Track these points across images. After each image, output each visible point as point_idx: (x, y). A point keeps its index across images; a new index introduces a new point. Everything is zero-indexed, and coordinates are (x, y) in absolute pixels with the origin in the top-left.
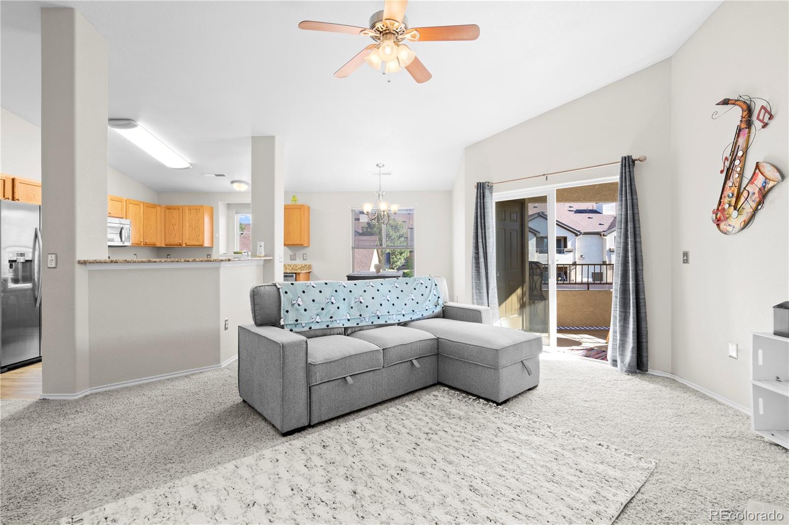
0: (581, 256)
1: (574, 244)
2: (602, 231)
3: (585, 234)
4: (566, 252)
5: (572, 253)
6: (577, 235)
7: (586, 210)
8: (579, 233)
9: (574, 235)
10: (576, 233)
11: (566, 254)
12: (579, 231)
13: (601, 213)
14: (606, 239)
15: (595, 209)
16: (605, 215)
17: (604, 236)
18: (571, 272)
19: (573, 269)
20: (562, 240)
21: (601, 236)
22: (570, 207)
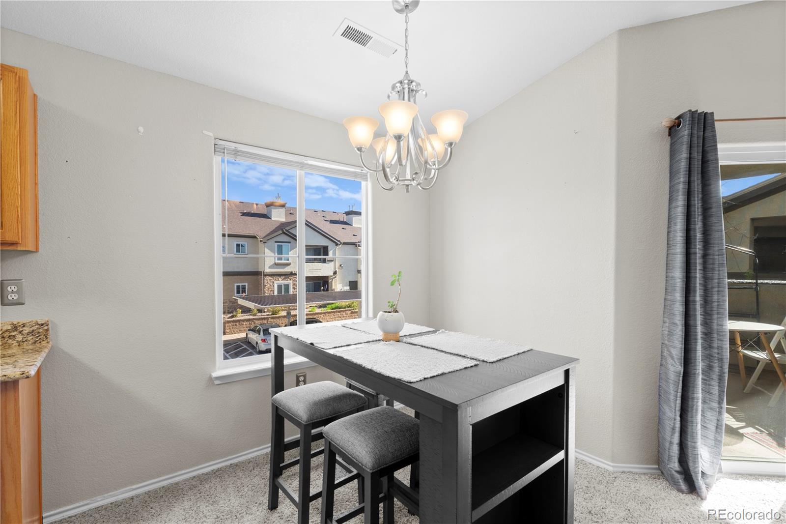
0: (340, 265)
1: (334, 254)
2: (357, 241)
3: (345, 244)
4: (328, 261)
5: (333, 262)
6: (337, 245)
7: (338, 221)
8: (339, 243)
9: (335, 244)
10: (336, 243)
11: (328, 263)
12: (339, 241)
13: (350, 225)
14: (360, 249)
15: (345, 220)
16: (355, 227)
17: (359, 246)
18: (332, 281)
19: (334, 278)
20: (320, 249)
21: (356, 246)
22: (323, 217)
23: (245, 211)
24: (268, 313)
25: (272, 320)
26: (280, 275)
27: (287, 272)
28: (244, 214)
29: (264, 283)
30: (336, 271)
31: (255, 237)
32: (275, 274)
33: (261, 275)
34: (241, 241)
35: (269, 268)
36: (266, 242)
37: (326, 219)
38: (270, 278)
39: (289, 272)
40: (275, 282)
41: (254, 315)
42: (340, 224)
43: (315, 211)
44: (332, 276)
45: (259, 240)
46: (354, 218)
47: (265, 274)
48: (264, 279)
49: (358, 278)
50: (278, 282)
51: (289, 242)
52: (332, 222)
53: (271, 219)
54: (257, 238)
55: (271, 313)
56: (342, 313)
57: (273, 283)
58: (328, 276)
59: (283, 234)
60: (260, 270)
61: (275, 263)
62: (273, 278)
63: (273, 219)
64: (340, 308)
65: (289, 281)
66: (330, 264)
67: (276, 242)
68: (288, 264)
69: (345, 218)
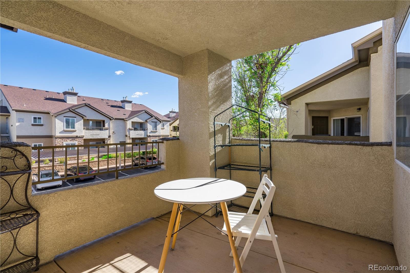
0: (113, 132)
1: (109, 125)
2: (125, 118)
3: (116, 119)
4: (104, 129)
5: (108, 130)
8: (112, 119)
9: (109, 119)
11: (104, 131)
12: (112, 117)
13: (124, 108)
14: (127, 123)
16: (127, 110)
17: (126, 121)
18: (107, 141)
19: (109, 140)
20: (100, 122)
21: (124, 121)
22: (107, 103)
23: (48, 97)
24: (58, 163)
25: (60, 167)
26: (68, 138)
27: (73, 136)
28: (47, 99)
29: (55, 143)
30: (110, 135)
31: (49, 113)
32: (64, 137)
33: (53, 138)
34: (37, 116)
35: (60, 133)
36: (56, 117)
37: (108, 104)
38: (60, 140)
39: (75, 136)
40: (64, 142)
41: (46, 164)
42: (117, 107)
43: (102, 100)
44: (108, 138)
45: (51, 115)
46: (126, 104)
47: (56, 137)
48: (55, 141)
49: (126, 140)
50: (66, 142)
51: (75, 117)
52: (112, 106)
53: (66, 102)
54: (50, 114)
55: (59, 162)
56: (112, 161)
57: (63, 143)
58: (105, 139)
59: (70, 112)
60: (53, 135)
61: (64, 130)
62: (63, 140)
63: (68, 102)
64: (112, 158)
65: (75, 142)
66: (106, 131)
67: (64, 117)
68: (75, 131)
69: (121, 105)
